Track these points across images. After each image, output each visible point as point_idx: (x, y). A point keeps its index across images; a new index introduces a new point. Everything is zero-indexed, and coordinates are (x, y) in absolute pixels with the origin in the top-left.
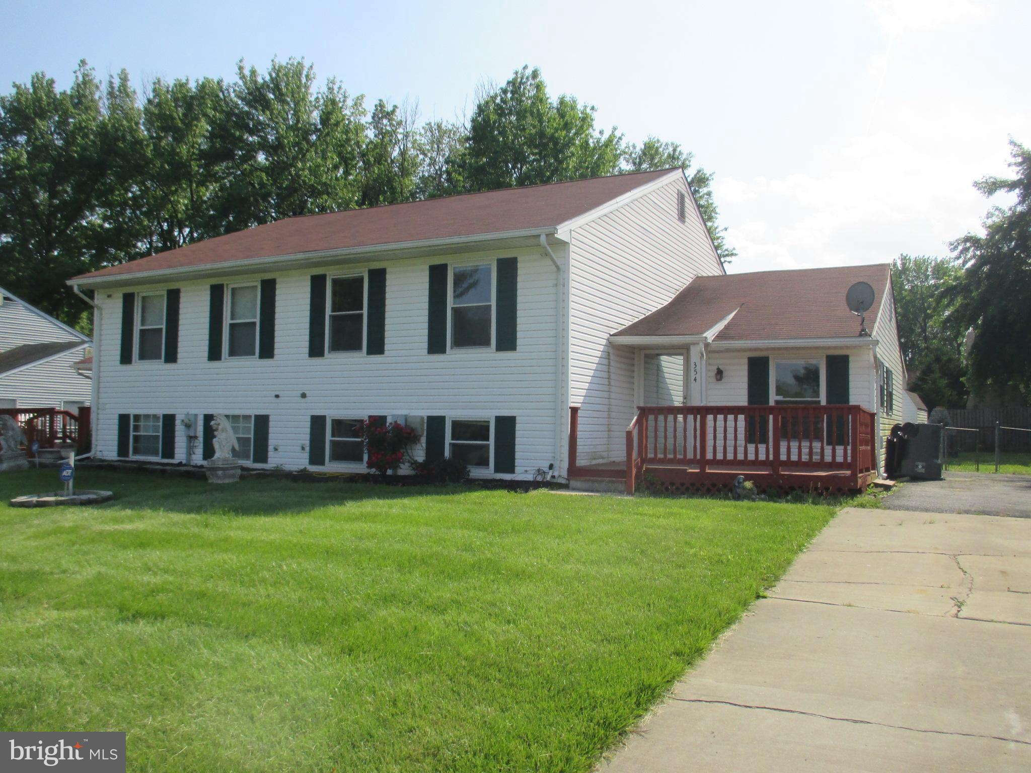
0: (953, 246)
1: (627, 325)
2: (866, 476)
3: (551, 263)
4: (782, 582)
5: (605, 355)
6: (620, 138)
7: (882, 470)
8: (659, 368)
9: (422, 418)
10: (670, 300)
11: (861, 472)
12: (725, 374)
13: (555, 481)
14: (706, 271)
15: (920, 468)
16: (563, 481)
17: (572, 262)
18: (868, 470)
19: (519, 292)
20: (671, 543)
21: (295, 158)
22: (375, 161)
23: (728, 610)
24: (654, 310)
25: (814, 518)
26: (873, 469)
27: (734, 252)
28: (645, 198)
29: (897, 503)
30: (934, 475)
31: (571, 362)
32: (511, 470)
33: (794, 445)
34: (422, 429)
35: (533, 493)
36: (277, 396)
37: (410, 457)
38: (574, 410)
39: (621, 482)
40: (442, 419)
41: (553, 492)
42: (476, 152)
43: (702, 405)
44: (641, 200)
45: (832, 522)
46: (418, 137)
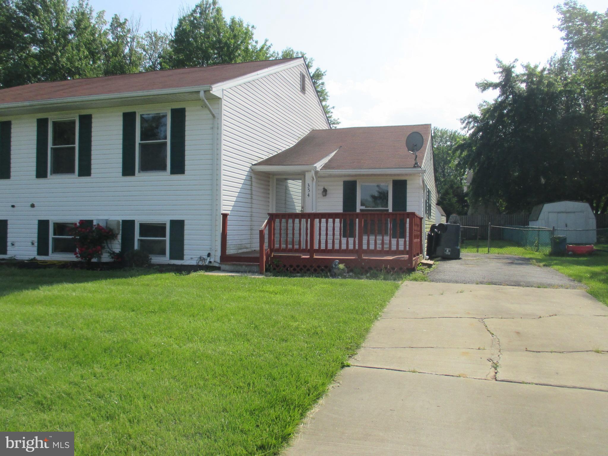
0: (463, 121)
1: (265, 159)
2: (417, 258)
3: (209, 112)
4: (362, 349)
5: (249, 178)
6: (270, 47)
7: (425, 253)
8: (286, 188)
9: (118, 222)
10: (295, 144)
11: (415, 256)
12: (328, 192)
13: (211, 265)
14: (319, 127)
15: (448, 252)
16: (217, 265)
17: (224, 112)
18: (418, 255)
19: (187, 133)
20: (280, 318)
21: (56, 49)
22: (113, 55)
23: (316, 388)
24: (284, 149)
25: (385, 292)
26: (421, 254)
27: (338, 121)
28: (278, 74)
29: (437, 277)
30: (455, 256)
31: (223, 182)
32: (181, 258)
33: (372, 238)
34: (119, 229)
35: (193, 274)
36: (13, 206)
37: (110, 249)
38: (225, 216)
39: (256, 265)
40: (132, 222)
41: (207, 274)
42: (177, 51)
43: (313, 212)
44: (275, 75)
45: (397, 293)
46: (140, 40)
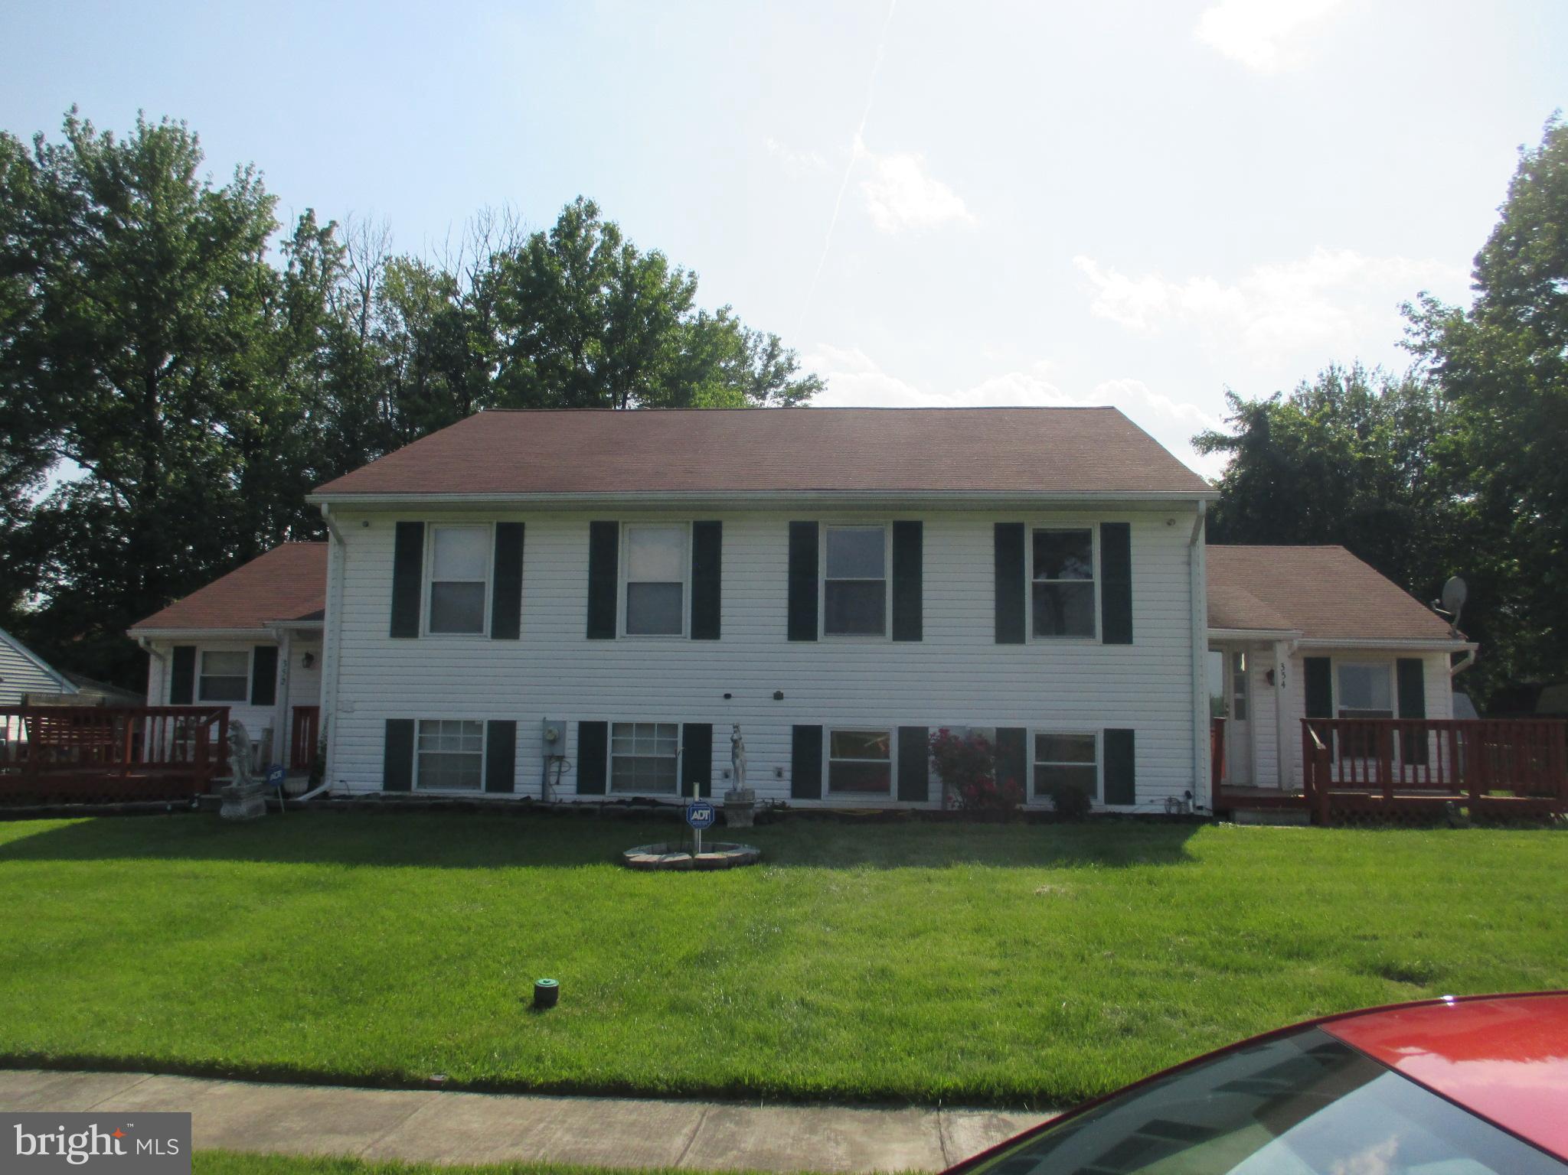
16: (1212, 812)
19: (1134, 569)
32: (1130, 799)
36: (728, 696)
40: (1020, 733)
